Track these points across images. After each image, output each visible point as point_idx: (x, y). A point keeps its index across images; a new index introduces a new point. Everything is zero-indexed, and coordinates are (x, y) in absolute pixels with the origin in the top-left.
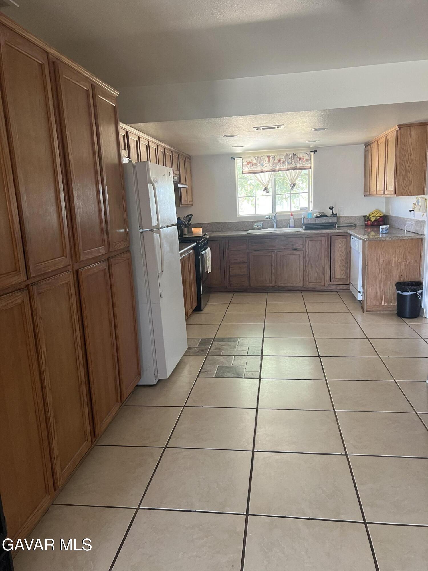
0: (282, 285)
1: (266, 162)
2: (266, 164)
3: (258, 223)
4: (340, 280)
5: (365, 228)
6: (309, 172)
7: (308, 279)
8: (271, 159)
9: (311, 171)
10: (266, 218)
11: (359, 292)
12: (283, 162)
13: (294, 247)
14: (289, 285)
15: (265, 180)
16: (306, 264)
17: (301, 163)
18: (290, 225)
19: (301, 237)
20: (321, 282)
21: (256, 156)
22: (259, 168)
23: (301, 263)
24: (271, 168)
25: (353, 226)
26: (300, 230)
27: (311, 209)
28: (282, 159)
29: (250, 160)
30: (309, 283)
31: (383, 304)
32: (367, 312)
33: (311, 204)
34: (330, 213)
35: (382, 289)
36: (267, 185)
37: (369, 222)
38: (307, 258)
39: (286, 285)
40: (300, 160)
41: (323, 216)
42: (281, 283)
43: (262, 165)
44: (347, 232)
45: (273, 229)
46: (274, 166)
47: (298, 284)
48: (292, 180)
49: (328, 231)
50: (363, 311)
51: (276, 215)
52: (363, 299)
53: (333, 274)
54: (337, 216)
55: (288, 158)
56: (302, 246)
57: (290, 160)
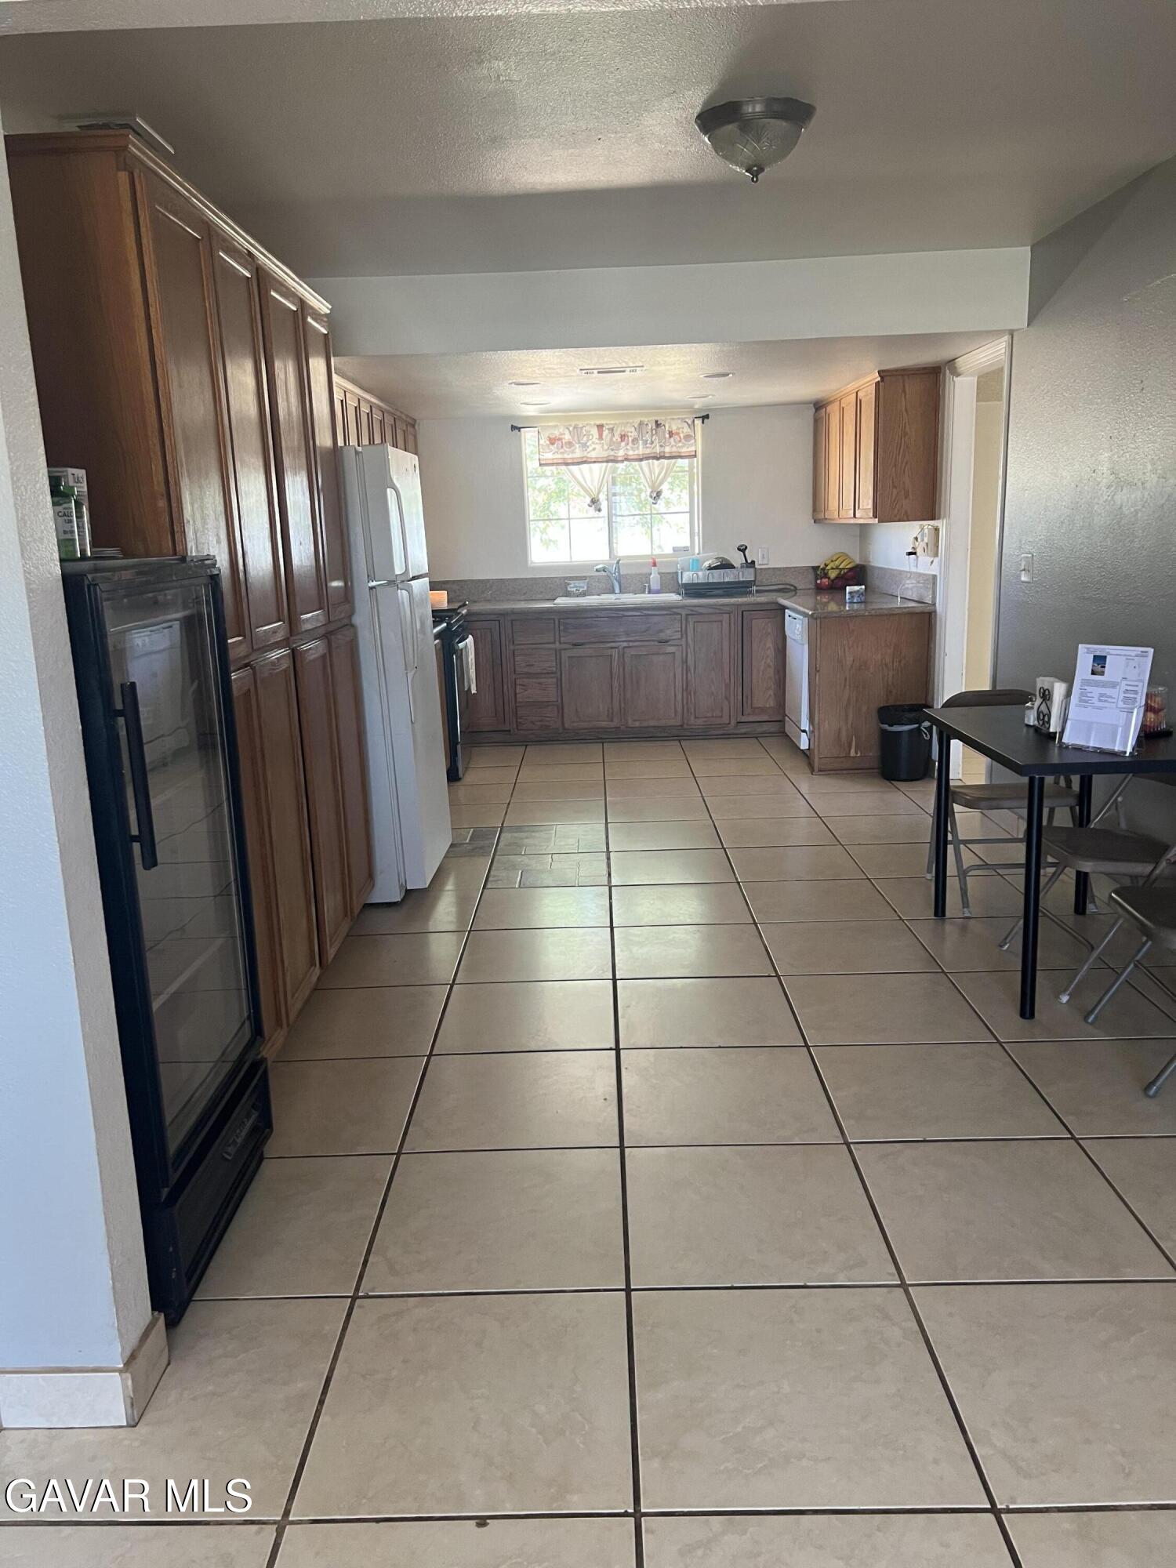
0: (637, 724)
1: (594, 440)
2: (593, 443)
3: (577, 583)
4: (763, 710)
5: (817, 594)
6: (691, 467)
7: (693, 710)
8: (606, 433)
9: (697, 462)
10: (597, 570)
11: (804, 731)
12: (633, 441)
13: (663, 636)
14: (652, 723)
15: (592, 481)
16: (689, 675)
17: (673, 443)
18: (652, 588)
19: (678, 614)
20: (721, 717)
21: (571, 426)
22: (578, 453)
23: (679, 671)
24: (605, 454)
25: (790, 590)
26: (673, 598)
27: (697, 551)
28: (630, 434)
29: (556, 433)
30: (696, 718)
31: (853, 753)
32: (820, 773)
33: (696, 538)
34: (737, 559)
35: (850, 722)
36: (596, 493)
37: (825, 581)
38: (691, 662)
39: (645, 724)
40: (670, 437)
41: (725, 565)
42: (635, 720)
43: (584, 446)
44: (777, 603)
45: (612, 596)
46: (612, 450)
47: (672, 722)
48: (653, 483)
49: (736, 599)
50: (812, 771)
51: (618, 563)
52: (812, 747)
53: (747, 697)
54: (754, 567)
55: (644, 432)
56: (678, 635)
57: (648, 437)
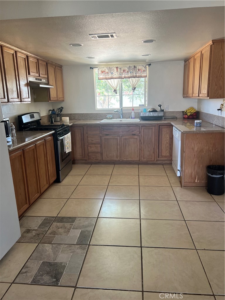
0: (125, 159)
1: (115, 72)
2: (115, 73)
3: (109, 115)
4: (165, 157)
5: (183, 120)
6: (145, 80)
7: (143, 156)
8: (119, 69)
9: (147, 79)
10: (115, 111)
11: (179, 170)
12: (127, 72)
13: (133, 133)
14: (130, 159)
15: (115, 84)
16: (142, 145)
17: (139, 73)
18: (132, 117)
19: (139, 126)
20: (152, 158)
21: (108, 67)
22: (110, 76)
23: (138, 144)
24: (118, 76)
25: (174, 118)
26: (137, 121)
27: (146, 106)
28: (126, 70)
29: (103, 69)
30: (144, 158)
31: (196, 181)
32: (184, 187)
33: (146, 102)
34: (158, 109)
35: (196, 170)
36: (115, 88)
37: (186, 116)
38: (142, 141)
39: (128, 160)
40: (139, 71)
41: (154, 111)
43: (112, 73)
44: (170, 124)
45: (120, 119)
46: (120, 75)
47: (136, 159)
48: (133, 85)
49: (157, 122)
50: (181, 186)
51: (122, 109)
52: (181, 176)
53: (160, 153)
54: (164, 111)
55: (131, 69)
56: (138, 133)
57: (131, 71)
